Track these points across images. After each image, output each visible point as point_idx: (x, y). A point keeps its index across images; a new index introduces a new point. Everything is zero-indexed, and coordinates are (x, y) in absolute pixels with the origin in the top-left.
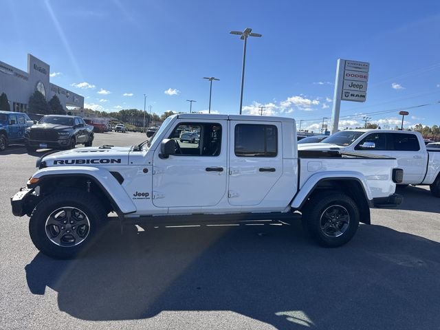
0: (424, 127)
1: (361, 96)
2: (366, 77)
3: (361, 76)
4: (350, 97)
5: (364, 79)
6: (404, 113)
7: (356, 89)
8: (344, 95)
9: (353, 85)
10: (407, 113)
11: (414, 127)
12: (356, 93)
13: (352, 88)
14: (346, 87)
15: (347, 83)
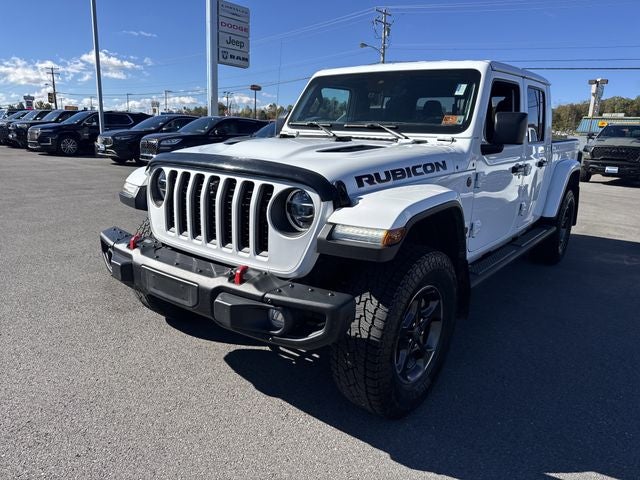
0: (278, 107)
1: (243, 59)
2: (246, 30)
3: (241, 29)
4: (229, 60)
5: (243, 33)
6: (256, 88)
7: (235, 47)
8: (221, 56)
9: (231, 42)
10: (259, 89)
11: (267, 107)
12: (236, 54)
13: (231, 46)
14: (223, 44)
15: (224, 37)
